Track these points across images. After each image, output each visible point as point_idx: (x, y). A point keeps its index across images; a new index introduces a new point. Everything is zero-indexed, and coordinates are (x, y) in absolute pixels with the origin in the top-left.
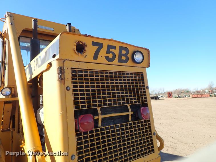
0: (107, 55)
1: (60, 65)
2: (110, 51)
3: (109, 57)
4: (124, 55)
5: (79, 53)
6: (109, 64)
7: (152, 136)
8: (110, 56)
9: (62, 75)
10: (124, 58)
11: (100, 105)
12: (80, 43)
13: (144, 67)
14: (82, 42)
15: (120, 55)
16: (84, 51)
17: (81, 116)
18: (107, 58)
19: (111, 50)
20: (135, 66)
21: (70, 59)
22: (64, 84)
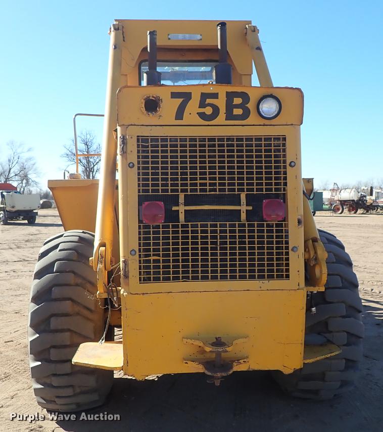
0: (202, 110)
1: (123, 134)
2: (206, 103)
3: (204, 113)
4: (237, 106)
5: (149, 113)
6: (207, 124)
7: (288, 252)
8: (208, 111)
9: (125, 147)
10: (238, 112)
11: (182, 191)
12: (151, 98)
13: (292, 125)
14: (153, 97)
15: (230, 107)
16: (158, 109)
17: (145, 203)
18: (202, 116)
19: (208, 101)
20: (266, 124)
21: (136, 124)
22: (126, 159)
